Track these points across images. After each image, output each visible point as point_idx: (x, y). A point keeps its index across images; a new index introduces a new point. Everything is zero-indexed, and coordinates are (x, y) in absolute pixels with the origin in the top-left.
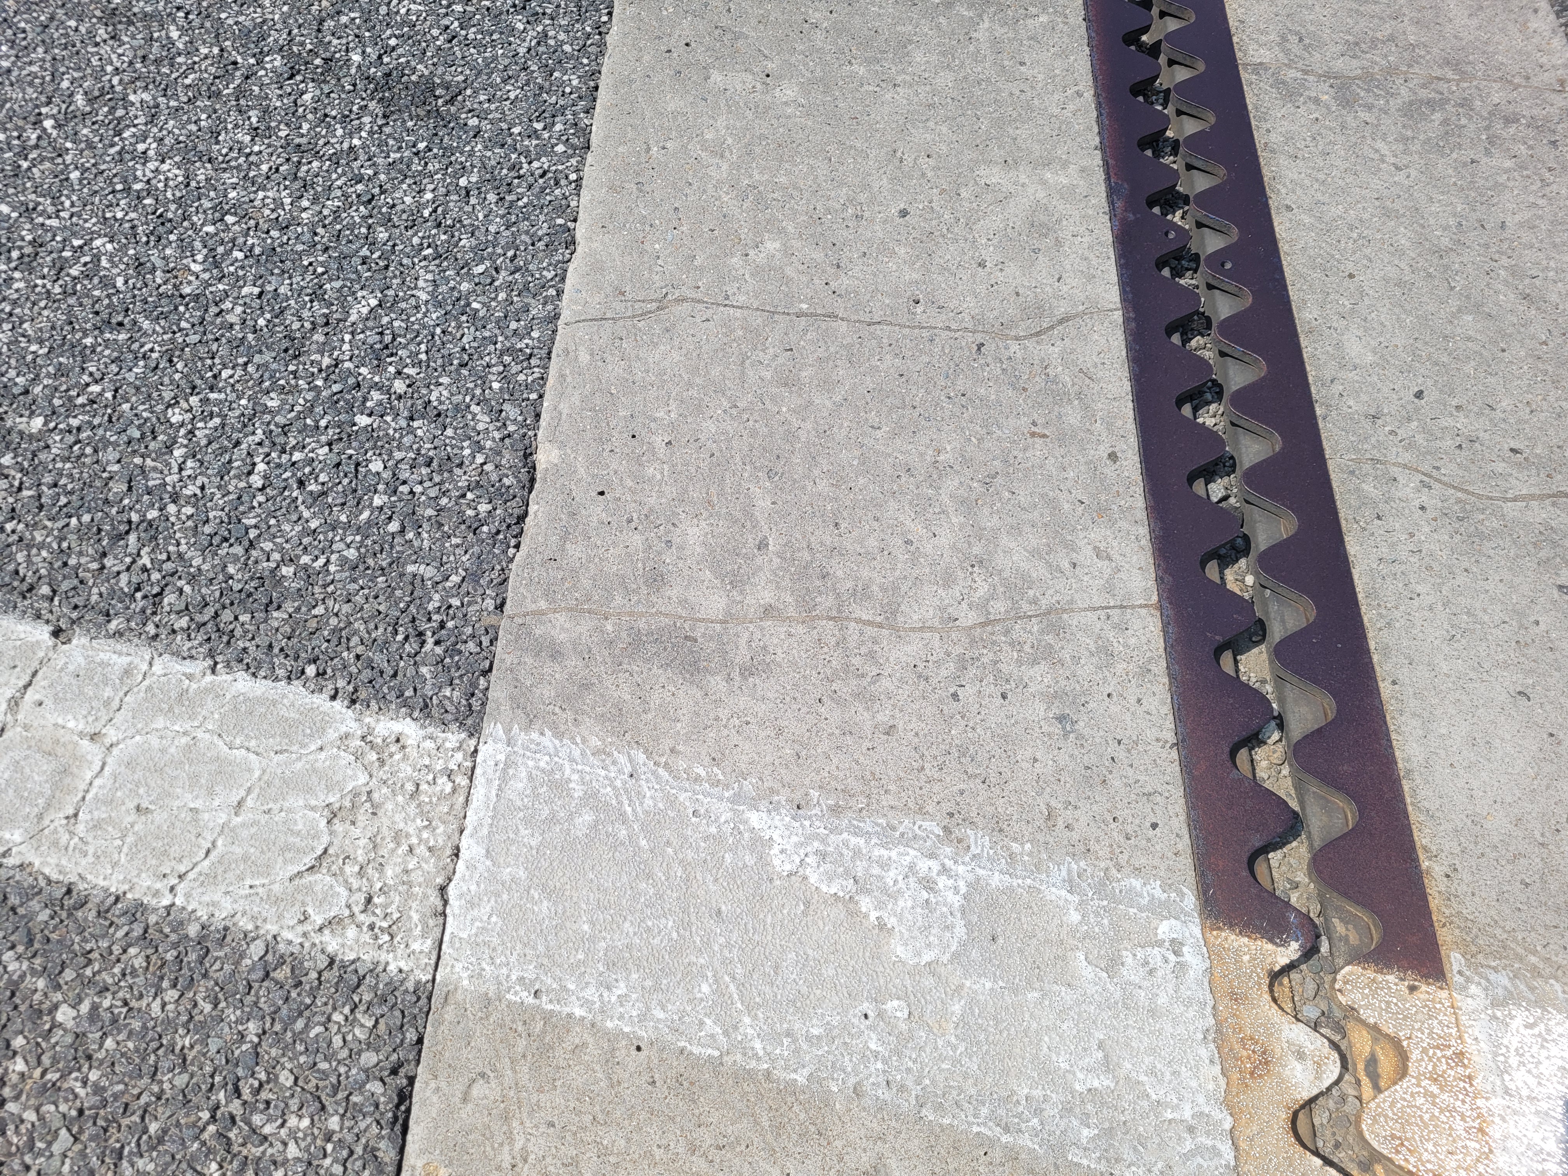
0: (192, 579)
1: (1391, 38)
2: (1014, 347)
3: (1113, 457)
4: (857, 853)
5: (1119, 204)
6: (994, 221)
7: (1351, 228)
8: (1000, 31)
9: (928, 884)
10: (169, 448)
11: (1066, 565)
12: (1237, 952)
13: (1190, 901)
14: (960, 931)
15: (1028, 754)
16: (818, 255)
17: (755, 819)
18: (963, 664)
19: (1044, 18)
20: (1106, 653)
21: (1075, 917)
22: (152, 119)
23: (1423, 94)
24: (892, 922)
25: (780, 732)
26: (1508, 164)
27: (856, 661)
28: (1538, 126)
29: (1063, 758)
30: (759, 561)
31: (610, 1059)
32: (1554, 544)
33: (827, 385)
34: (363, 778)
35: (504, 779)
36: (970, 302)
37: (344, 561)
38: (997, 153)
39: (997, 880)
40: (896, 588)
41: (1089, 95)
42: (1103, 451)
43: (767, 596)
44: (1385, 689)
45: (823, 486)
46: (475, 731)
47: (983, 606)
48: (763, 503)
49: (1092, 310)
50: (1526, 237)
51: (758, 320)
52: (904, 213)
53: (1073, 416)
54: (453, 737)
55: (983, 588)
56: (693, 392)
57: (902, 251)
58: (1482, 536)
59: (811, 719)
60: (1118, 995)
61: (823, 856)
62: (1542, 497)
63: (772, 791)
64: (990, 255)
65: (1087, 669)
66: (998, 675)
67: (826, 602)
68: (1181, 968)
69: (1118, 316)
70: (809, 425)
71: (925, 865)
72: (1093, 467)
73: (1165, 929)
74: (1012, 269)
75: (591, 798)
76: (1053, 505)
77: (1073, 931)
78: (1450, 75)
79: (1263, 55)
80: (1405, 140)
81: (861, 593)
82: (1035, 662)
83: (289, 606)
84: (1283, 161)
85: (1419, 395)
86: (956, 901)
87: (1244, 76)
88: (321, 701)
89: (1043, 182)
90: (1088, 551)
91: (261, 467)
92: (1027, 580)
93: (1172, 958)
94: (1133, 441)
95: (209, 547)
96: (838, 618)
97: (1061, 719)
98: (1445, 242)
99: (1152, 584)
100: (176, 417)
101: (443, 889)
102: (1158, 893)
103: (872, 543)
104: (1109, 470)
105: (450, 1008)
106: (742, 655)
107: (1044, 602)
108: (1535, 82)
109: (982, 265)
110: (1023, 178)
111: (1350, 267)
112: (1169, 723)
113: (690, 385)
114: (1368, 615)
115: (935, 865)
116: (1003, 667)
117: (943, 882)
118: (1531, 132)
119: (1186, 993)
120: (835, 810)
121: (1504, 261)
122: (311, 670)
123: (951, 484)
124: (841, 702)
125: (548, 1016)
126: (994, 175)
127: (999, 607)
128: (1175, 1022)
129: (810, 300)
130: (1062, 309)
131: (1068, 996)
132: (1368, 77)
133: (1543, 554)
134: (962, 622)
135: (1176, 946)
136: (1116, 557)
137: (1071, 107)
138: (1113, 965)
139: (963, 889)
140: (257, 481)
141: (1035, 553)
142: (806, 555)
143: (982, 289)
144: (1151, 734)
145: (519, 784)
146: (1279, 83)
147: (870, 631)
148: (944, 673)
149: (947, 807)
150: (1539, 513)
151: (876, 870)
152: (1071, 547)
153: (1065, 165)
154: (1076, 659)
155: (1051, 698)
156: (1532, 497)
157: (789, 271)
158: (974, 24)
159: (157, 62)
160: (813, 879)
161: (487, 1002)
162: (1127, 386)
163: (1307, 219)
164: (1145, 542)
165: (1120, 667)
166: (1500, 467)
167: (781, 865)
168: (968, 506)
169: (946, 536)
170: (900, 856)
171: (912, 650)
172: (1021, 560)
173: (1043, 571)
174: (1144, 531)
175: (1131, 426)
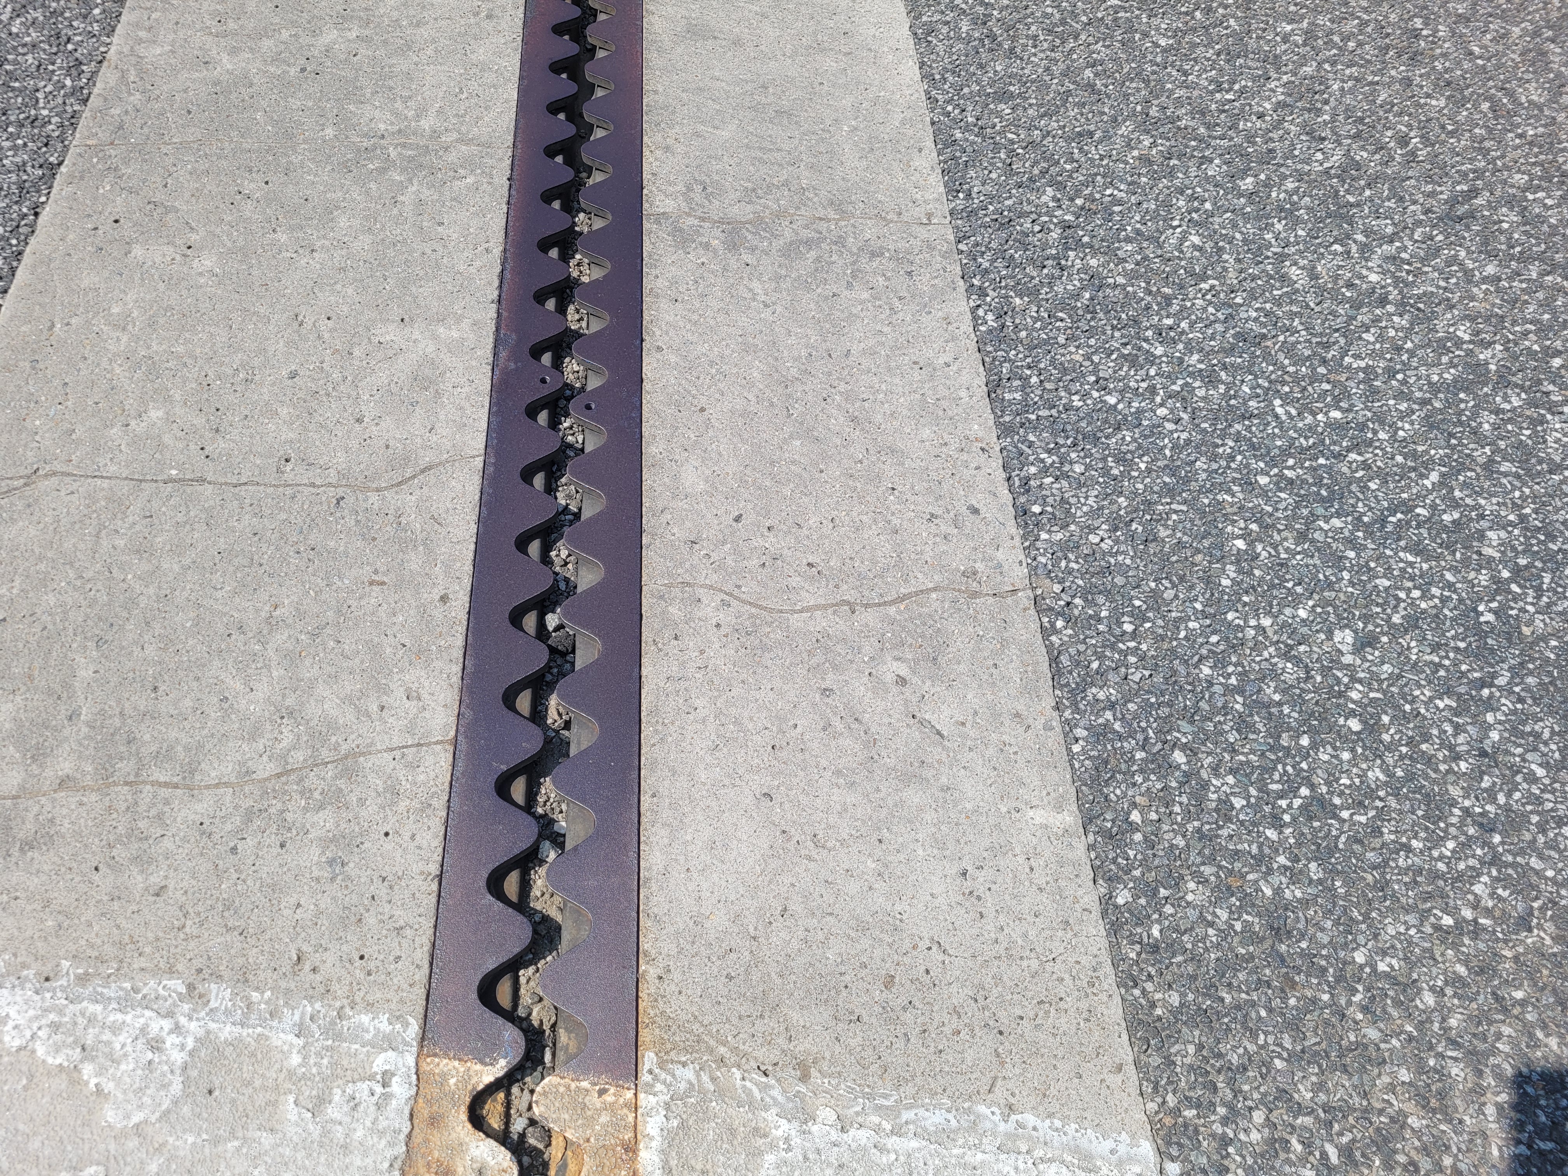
1: (786, 183)
2: (374, 498)
3: (444, 599)
4: (92, 1020)
5: (503, 354)
6: (381, 378)
7: (712, 363)
8: (426, 194)
9: (156, 1045)
11: (374, 708)
12: (446, 1076)
13: (413, 1030)
14: (176, 1088)
15: (293, 901)
16: (199, 421)
18: (249, 816)
19: (470, 180)
20: (392, 792)
21: (296, 1060)
23: (804, 234)
24: (109, 1086)
25: (47, 904)
26: (865, 295)
27: (142, 824)
28: (897, 258)
29: (325, 902)
30: (66, 732)
32: (827, 650)
33: (179, 549)
36: (341, 457)
39: (227, 1032)
40: (200, 746)
41: (497, 251)
42: (436, 594)
43: (66, 767)
44: (645, 802)
45: (151, 651)
47: (283, 757)
48: (85, 674)
49: (455, 458)
50: (866, 362)
51: (125, 488)
52: (293, 375)
53: (415, 561)
55: (287, 739)
56: (42, 567)
57: (284, 411)
58: (765, 648)
59: (82, 888)
60: (316, 1134)
61: (55, 1027)
62: (826, 607)
63: (23, 966)
64: (369, 411)
65: (370, 810)
66: (282, 825)
67: (125, 767)
68: (385, 1099)
69: (479, 462)
70: (151, 591)
71: (157, 1025)
72: (423, 611)
74: (388, 422)
76: (375, 650)
77: (291, 1075)
78: (832, 215)
79: (667, 205)
80: (778, 278)
81: (165, 755)
82: (321, 807)
84: (664, 304)
85: (738, 519)
86: (178, 1057)
87: (646, 226)
89: (435, 337)
90: (400, 693)
92: (332, 726)
93: (379, 1090)
94: (467, 582)
96: (134, 783)
97: (331, 862)
98: (794, 372)
99: (453, 720)
102: (384, 1026)
103: (188, 703)
104: (438, 612)
106: (26, 829)
107: (344, 748)
108: (906, 217)
109: (359, 421)
110: (416, 335)
111: (703, 401)
112: (437, 856)
113: (41, 558)
114: (647, 733)
115: (167, 1024)
116: (289, 816)
117: (171, 1040)
118: (892, 265)
119: (383, 1124)
120: (83, 979)
121: (842, 387)
123: (280, 638)
124: (116, 868)
126: (389, 333)
127: (299, 757)
128: (365, 1154)
129: (181, 467)
130: (428, 458)
131: (267, 1141)
132: (758, 221)
133: (814, 661)
134: (260, 775)
135: (386, 1078)
136: (425, 696)
137: (477, 263)
138: (320, 1104)
139: (190, 1046)
141: (348, 700)
142: (117, 722)
143: (354, 444)
144: (416, 868)
146: (677, 230)
147: (164, 792)
148: (229, 827)
149: (197, 963)
151: (107, 1036)
152: (385, 691)
153: (459, 319)
154: (362, 802)
155: (328, 842)
156: (818, 607)
157: (167, 439)
158: (403, 188)
160: (41, 1052)
162: (473, 528)
163: (673, 359)
164: (456, 680)
165: (403, 805)
166: (795, 581)
167: (11, 1041)
168: (291, 658)
169: (263, 690)
170: (134, 1019)
171: (202, 807)
172: (331, 707)
173: (351, 717)
174: (457, 669)
175: (468, 568)
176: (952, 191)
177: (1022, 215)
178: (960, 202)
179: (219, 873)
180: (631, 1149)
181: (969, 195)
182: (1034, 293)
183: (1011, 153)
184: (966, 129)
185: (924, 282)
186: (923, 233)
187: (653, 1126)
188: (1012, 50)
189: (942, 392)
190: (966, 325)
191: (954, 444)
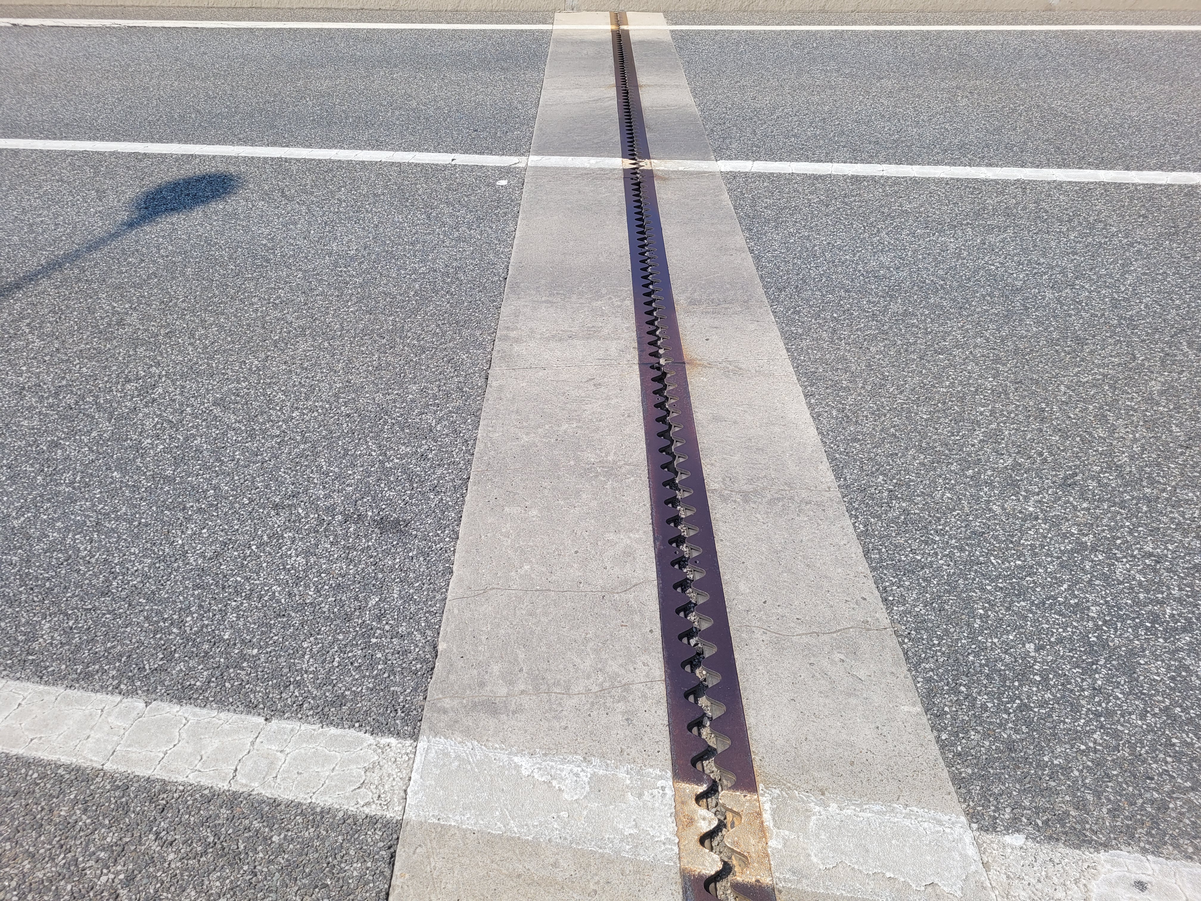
0: (313, 698)
1: (765, 477)
2: (616, 596)
3: (652, 633)
4: (552, 767)
5: (659, 542)
6: (611, 553)
8: (615, 484)
9: (577, 775)
10: (303, 656)
11: (632, 669)
12: (684, 789)
13: (669, 774)
14: (587, 788)
15: (615, 732)
16: (544, 569)
17: (516, 759)
18: (593, 704)
19: (632, 479)
20: (644, 697)
21: (628, 782)
22: (293, 542)
23: (776, 496)
24: (563, 788)
25: (526, 731)
26: (806, 519)
27: (553, 707)
28: (818, 504)
29: (627, 733)
30: (519, 676)
31: (464, 837)
32: (809, 649)
33: (546, 614)
34: (376, 758)
35: (427, 753)
36: (601, 581)
37: (368, 688)
38: (612, 529)
39: (601, 772)
40: (569, 681)
41: (648, 505)
42: (648, 630)
43: (522, 687)
44: (744, 701)
46: (416, 740)
47: (601, 685)
48: (522, 656)
49: (647, 581)
51: (521, 593)
52: (576, 552)
53: (637, 618)
54: (408, 742)
55: (601, 679)
56: (497, 620)
57: (575, 566)
58: (783, 649)
59: (537, 726)
60: (641, 804)
61: (540, 769)
62: (806, 634)
63: (523, 750)
64: (609, 565)
65: (638, 703)
66: (606, 707)
68: (664, 795)
69: (656, 583)
70: (539, 628)
71: (575, 770)
72: (644, 636)
73: (660, 783)
74: (616, 569)
75: (458, 757)
76: (628, 649)
77: (627, 787)
78: (787, 488)
79: (716, 486)
80: (767, 513)
82: (619, 702)
83: (349, 705)
84: (722, 523)
85: (765, 602)
86: (586, 780)
87: (708, 494)
88: (361, 734)
89: (629, 537)
90: (641, 664)
91: (337, 659)
93: (661, 792)
94: (659, 626)
95: (319, 687)
96: (548, 693)
97: (627, 720)
99: (663, 673)
100: (305, 645)
101: (405, 791)
102: (658, 773)
103: (561, 666)
104: (650, 636)
105: (409, 827)
106: (513, 707)
108: (818, 488)
109: (605, 568)
110: (622, 537)
112: (666, 718)
113: (495, 618)
114: (740, 677)
115: (579, 769)
116: (608, 705)
117: (582, 774)
118: (816, 507)
119: (665, 802)
120: (545, 755)
121: (801, 553)
122: (357, 725)
123: (591, 644)
124: (548, 720)
125: (442, 826)
126: (611, 536)
128: (661, 811)
129: (540, 586)
130: (635, 581)
131: (624, 806)
132: (755, 491)
133: (805, 653)
134: (593, 691)
135: (663, 788)
136: (650, 664)
137: (641, 510)
138: (640, 795)
139: (589, 776)
140: (336, 664)
141: (621, 665)
142: (537, 672)
143: (605, 577)
144: (659, 722)
145: (432, 754)
146: (721, 496)
147: (559, 696)
148: (586, 708)
149: (585, 751)
150: (805, 639)
151: (558, 772)
152: (635, 663)
153: (638, 531)
154: (634, 700)
155: (623, 713)
156: (803, 634)
157: (533, 576)
158: (605, 483)
159: (294, 522)
160: (536, 776)
161: (421, 823)
162: (658, 606)
164: (662, 659)
165: (650, 701)
166: (792, 625)
167: (525, 773)
168: (597, 651)
169: (588, 663)
170: (567, 767)
171: (575, 701)
172: (615, 668)
173: (623, 672)
174: (661, 655)
175: (658, 620)
176: (838, 478)
177: (870, 486)
178: (842, 482)
179: (587, 724)
180: (760, 814)
181: (845, 479)
182: (879, 517)
183: (862, 462)
184: (841, 453)
185: (830, 513)
186: (827, 494)
187: (767, 806)
188: (857, 421)
189: (844, 555)
190: (851, 529)
191: (852, 575)
